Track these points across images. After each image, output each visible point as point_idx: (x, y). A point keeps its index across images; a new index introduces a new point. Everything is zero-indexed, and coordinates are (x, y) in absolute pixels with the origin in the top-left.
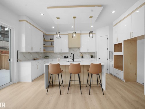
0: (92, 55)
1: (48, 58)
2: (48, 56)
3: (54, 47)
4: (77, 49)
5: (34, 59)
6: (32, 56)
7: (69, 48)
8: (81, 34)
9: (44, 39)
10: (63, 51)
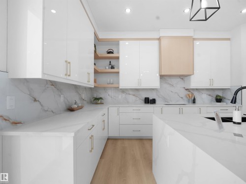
0: (217, 96)
1: (102, 103)
2: (101, 98)
3: (118, 73)
4: (179, 80)
5: (71, 110)
6: (62, 99)
7: (162, 77)
8: (194, 39)
9: (95, 49)
10: (144, 85)
